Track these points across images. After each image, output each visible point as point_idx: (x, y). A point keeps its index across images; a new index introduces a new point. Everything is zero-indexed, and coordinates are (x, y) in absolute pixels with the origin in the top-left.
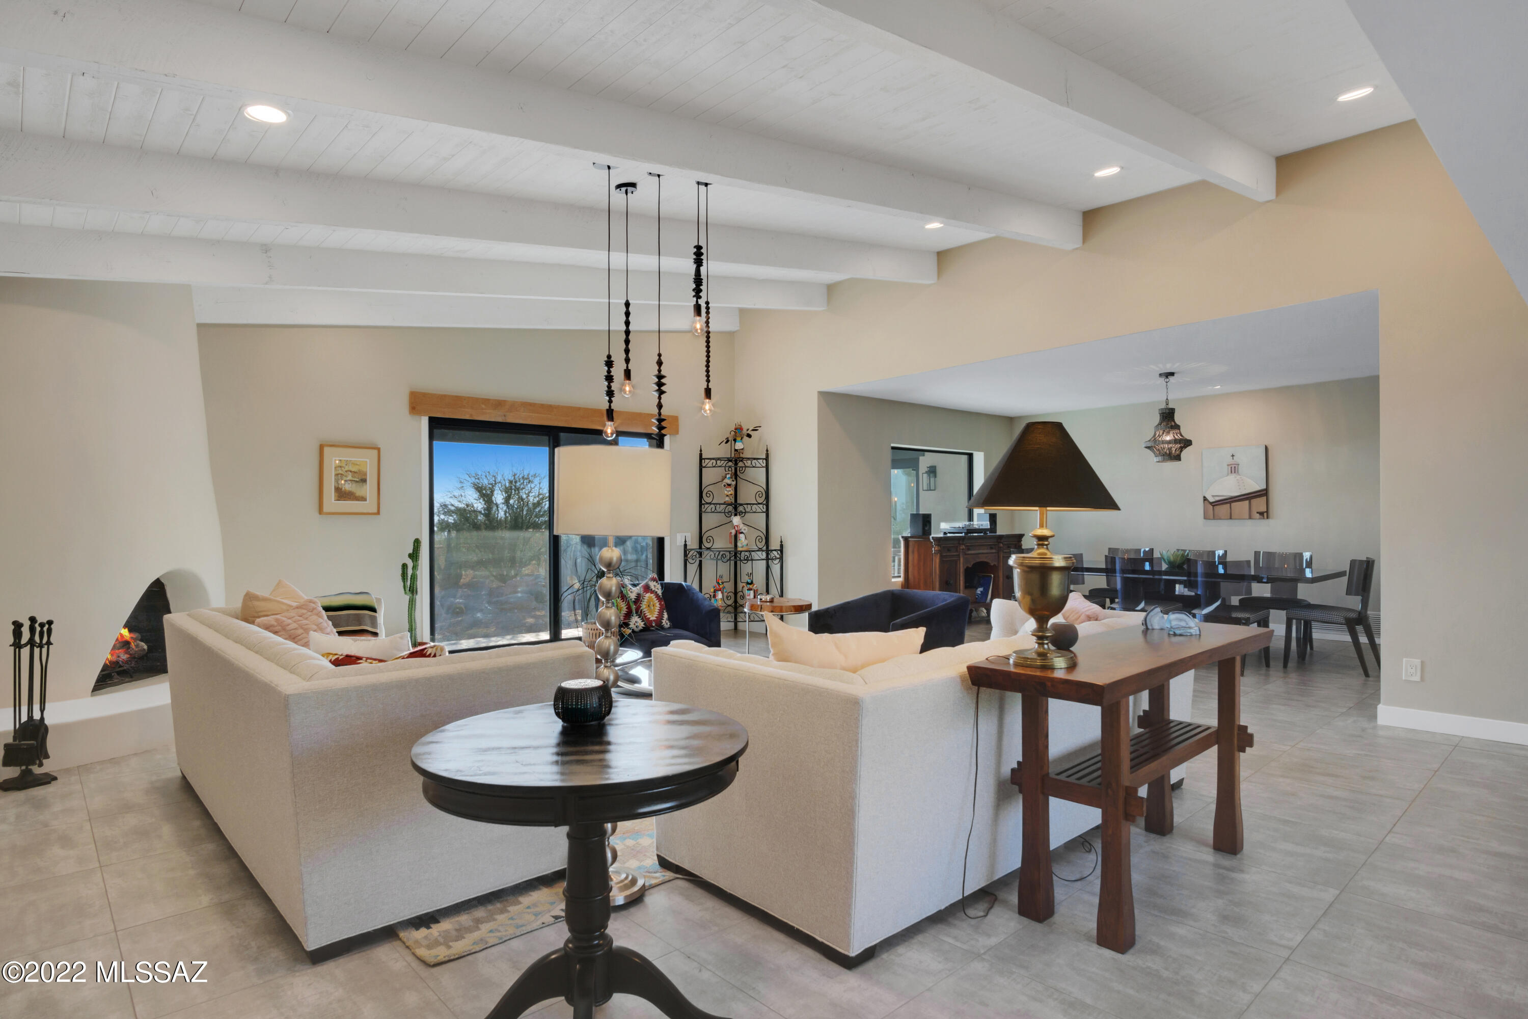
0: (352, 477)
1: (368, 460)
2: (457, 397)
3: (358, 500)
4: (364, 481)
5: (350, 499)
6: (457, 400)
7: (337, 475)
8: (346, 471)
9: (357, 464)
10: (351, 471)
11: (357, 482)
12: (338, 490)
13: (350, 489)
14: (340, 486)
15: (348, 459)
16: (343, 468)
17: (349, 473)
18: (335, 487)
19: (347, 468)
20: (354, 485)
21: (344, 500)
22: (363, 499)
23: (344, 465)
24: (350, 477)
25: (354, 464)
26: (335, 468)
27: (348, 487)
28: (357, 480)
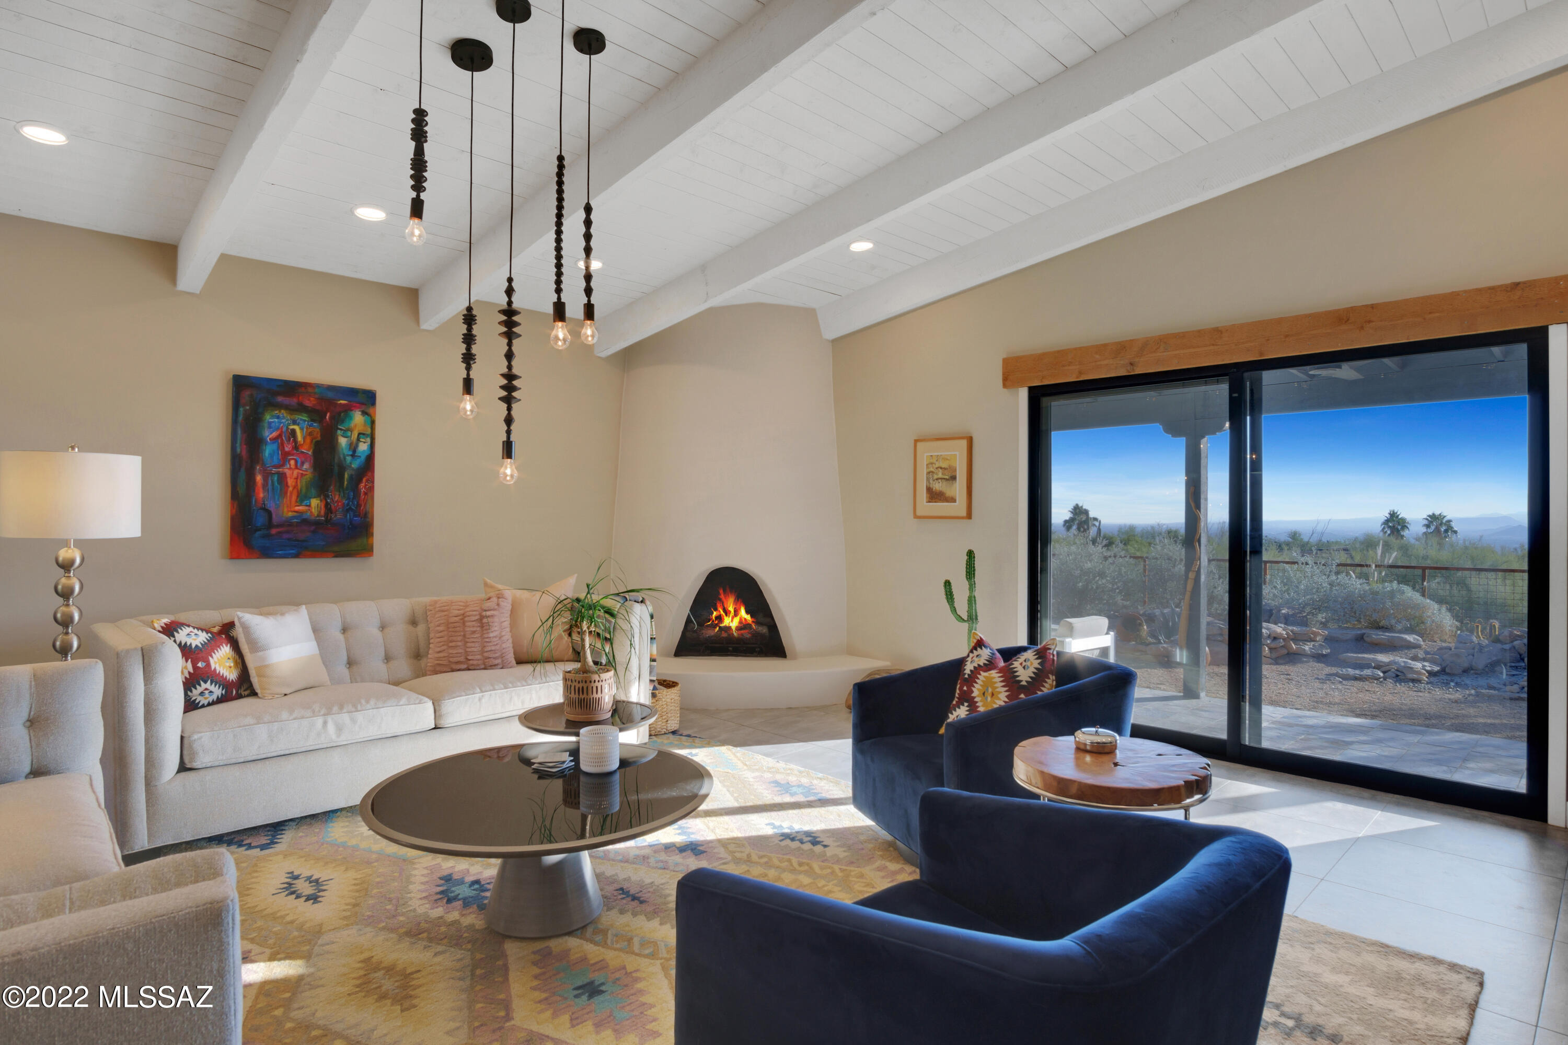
0: (942, 474)
1: (957, 453)
2: (1059, 352)
3: (947, 501)
4: (953, 478)
5: (940, 500)
6: (1059, 357)
7: (928, 473)
8: (937, 468)
9: (947, 459)
10: (941, 468)
11: (947, 480)
12: (929, 490)
13: (941, 489)
14: (931, 486)
15: (939, 454)
16: (934, 465)
17: (940, 469)
18: (927, 487)
19: (937, 466)
20: (945, 483)
21: (935, 502)
22: (953, 500)
23: (935, 461)
24: (940, 475)
25: (945, 459)
26: (927, 465)
27: (937, 486)
28: (947, 477)
